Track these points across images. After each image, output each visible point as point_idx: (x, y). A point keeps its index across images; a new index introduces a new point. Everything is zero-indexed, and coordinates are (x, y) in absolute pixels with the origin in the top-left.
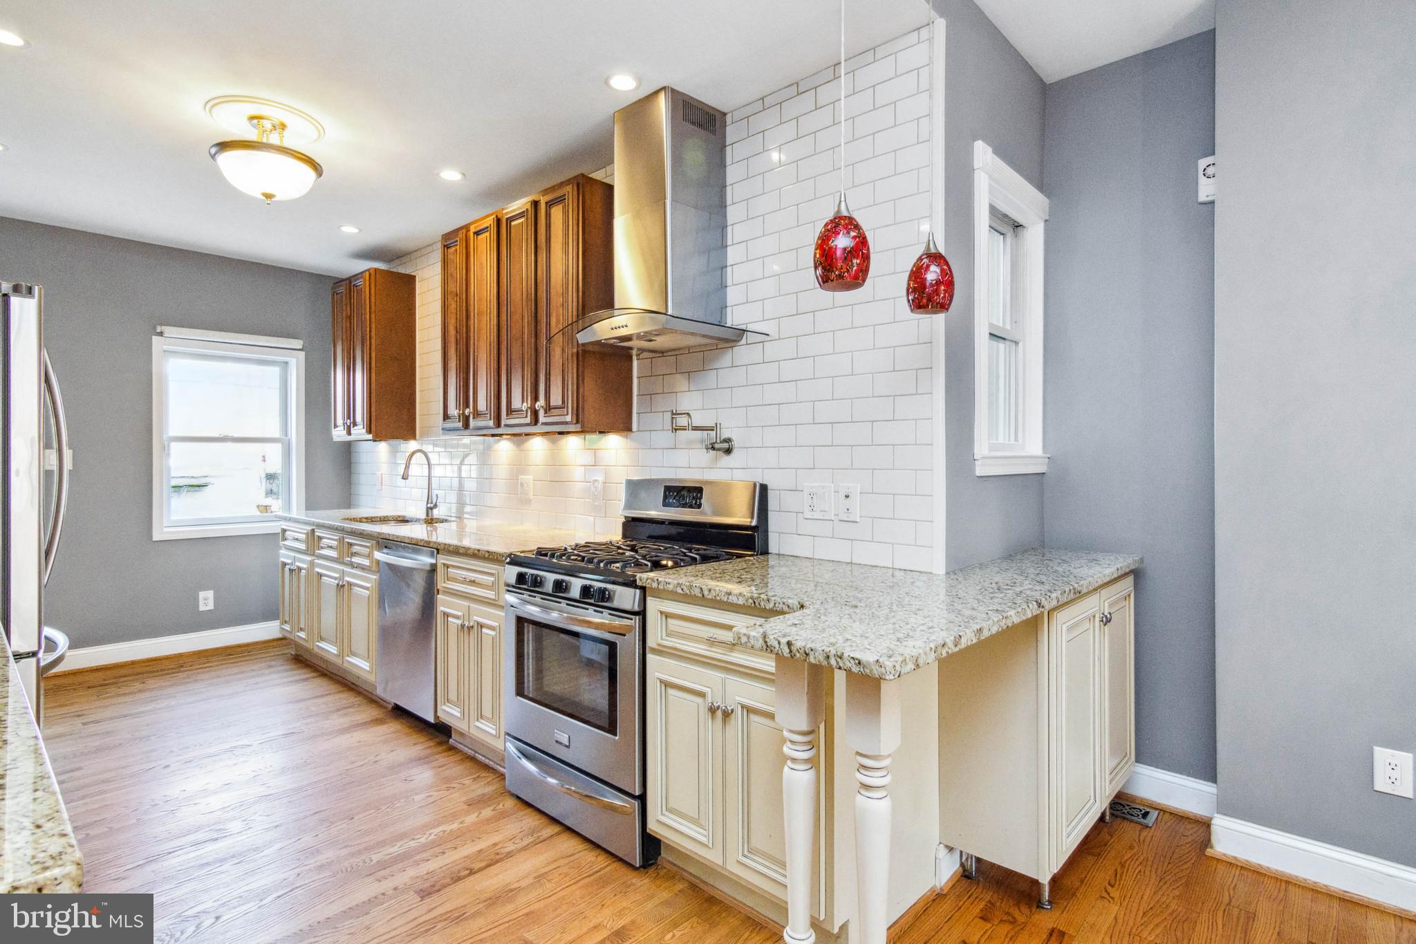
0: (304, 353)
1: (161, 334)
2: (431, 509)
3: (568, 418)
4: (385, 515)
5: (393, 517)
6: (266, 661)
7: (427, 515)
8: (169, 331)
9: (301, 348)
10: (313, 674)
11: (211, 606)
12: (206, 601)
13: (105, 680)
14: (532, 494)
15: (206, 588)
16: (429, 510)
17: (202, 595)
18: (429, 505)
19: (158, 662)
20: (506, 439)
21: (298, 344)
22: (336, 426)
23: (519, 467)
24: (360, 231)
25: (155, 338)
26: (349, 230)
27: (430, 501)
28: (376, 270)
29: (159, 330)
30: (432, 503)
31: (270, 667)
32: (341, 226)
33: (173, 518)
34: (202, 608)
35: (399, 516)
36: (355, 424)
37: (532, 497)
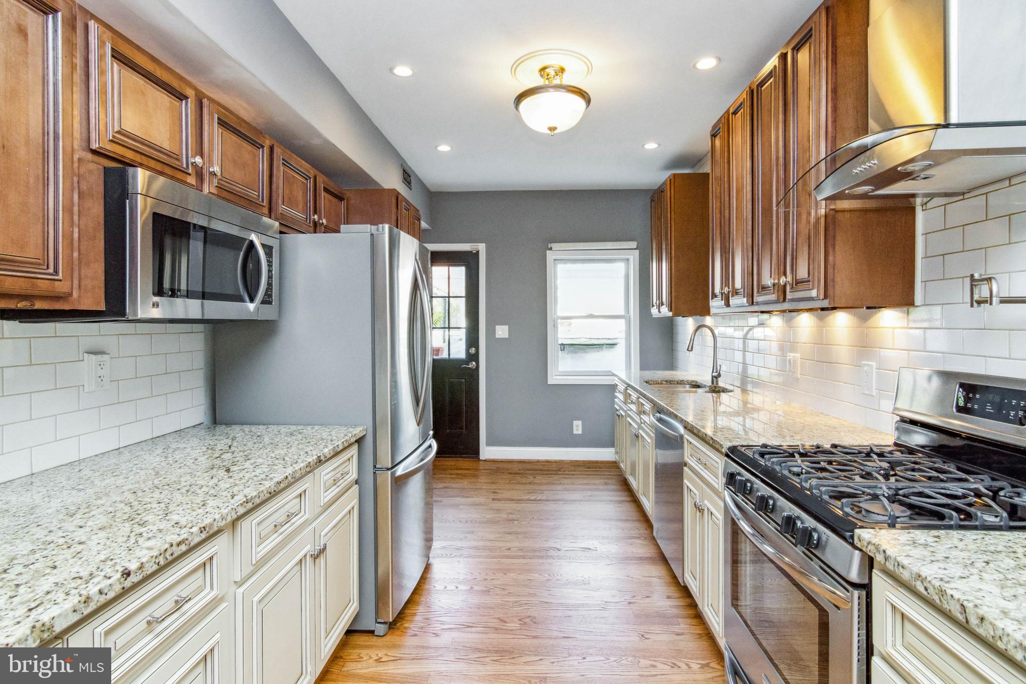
0: (638, 251)
1: (551, 249)
2: (716, 377)
3: (814, 293)
4: (681, 379)
5: (688, 381)
6: (605, 479)
7: (713, 383)
8: (555, 246)
9: (635, 247)
10: (628, 499)
11: (580, 432)
12: (578, 427)
13: (519, 470)
14: (799, 373)
15: (578, 419)
16: (715, 378)
17: (575, 423)
18: (714, 374)
19: (550, 464)
20: (776, 315)
21: (633, 244)
22: (653, 306)
23: (787, 345)
24: (659, 145)
25: (548, 252)
26: (651, 146)
27: (715, 371)
28: (674, 175)
29: (549, 247)
30: (716, 372)
31: (606, 484)
32: (643, 145)
33: (560, 369)
34: (575, 432)
35: (693, 382)
36: (662, 304)
37: (799, 376)
